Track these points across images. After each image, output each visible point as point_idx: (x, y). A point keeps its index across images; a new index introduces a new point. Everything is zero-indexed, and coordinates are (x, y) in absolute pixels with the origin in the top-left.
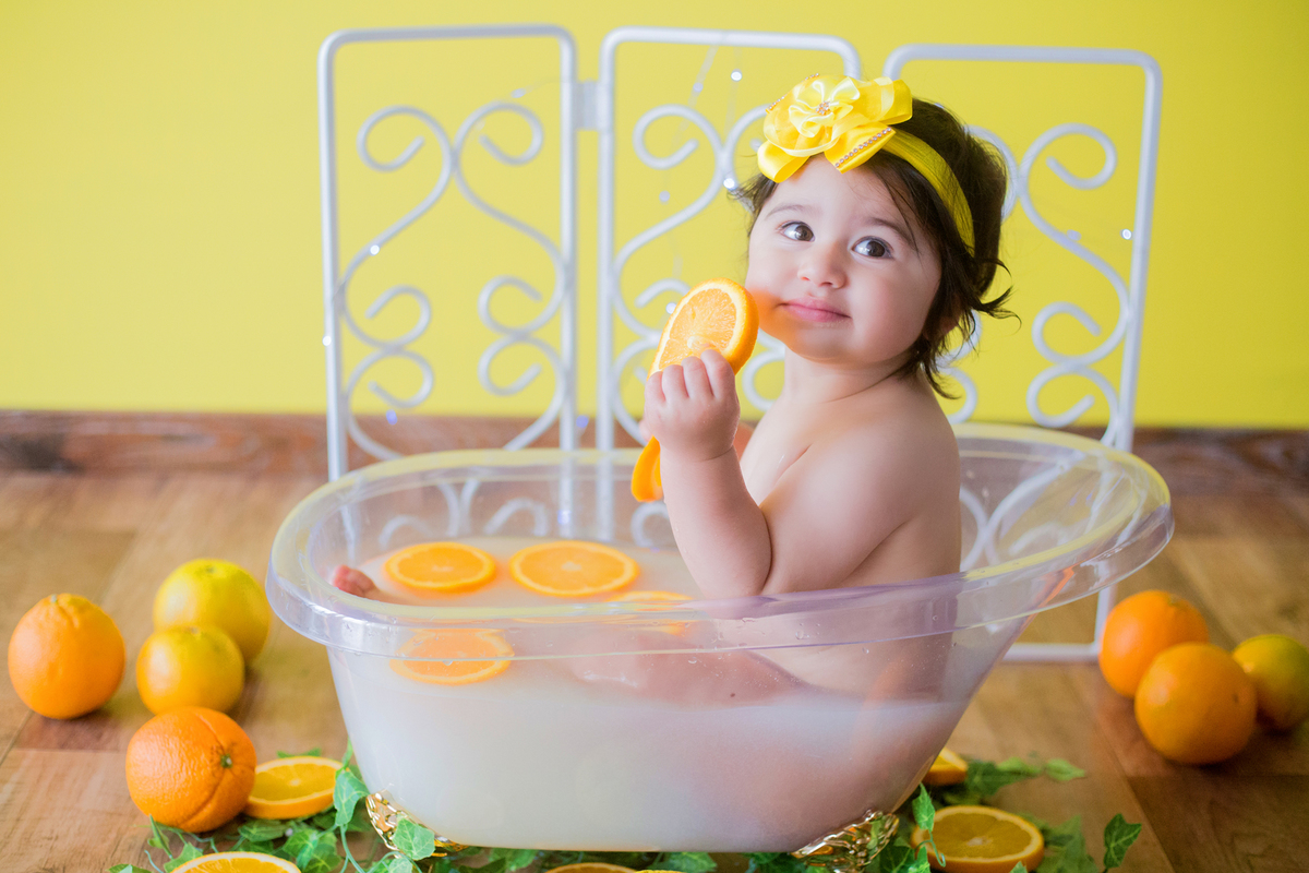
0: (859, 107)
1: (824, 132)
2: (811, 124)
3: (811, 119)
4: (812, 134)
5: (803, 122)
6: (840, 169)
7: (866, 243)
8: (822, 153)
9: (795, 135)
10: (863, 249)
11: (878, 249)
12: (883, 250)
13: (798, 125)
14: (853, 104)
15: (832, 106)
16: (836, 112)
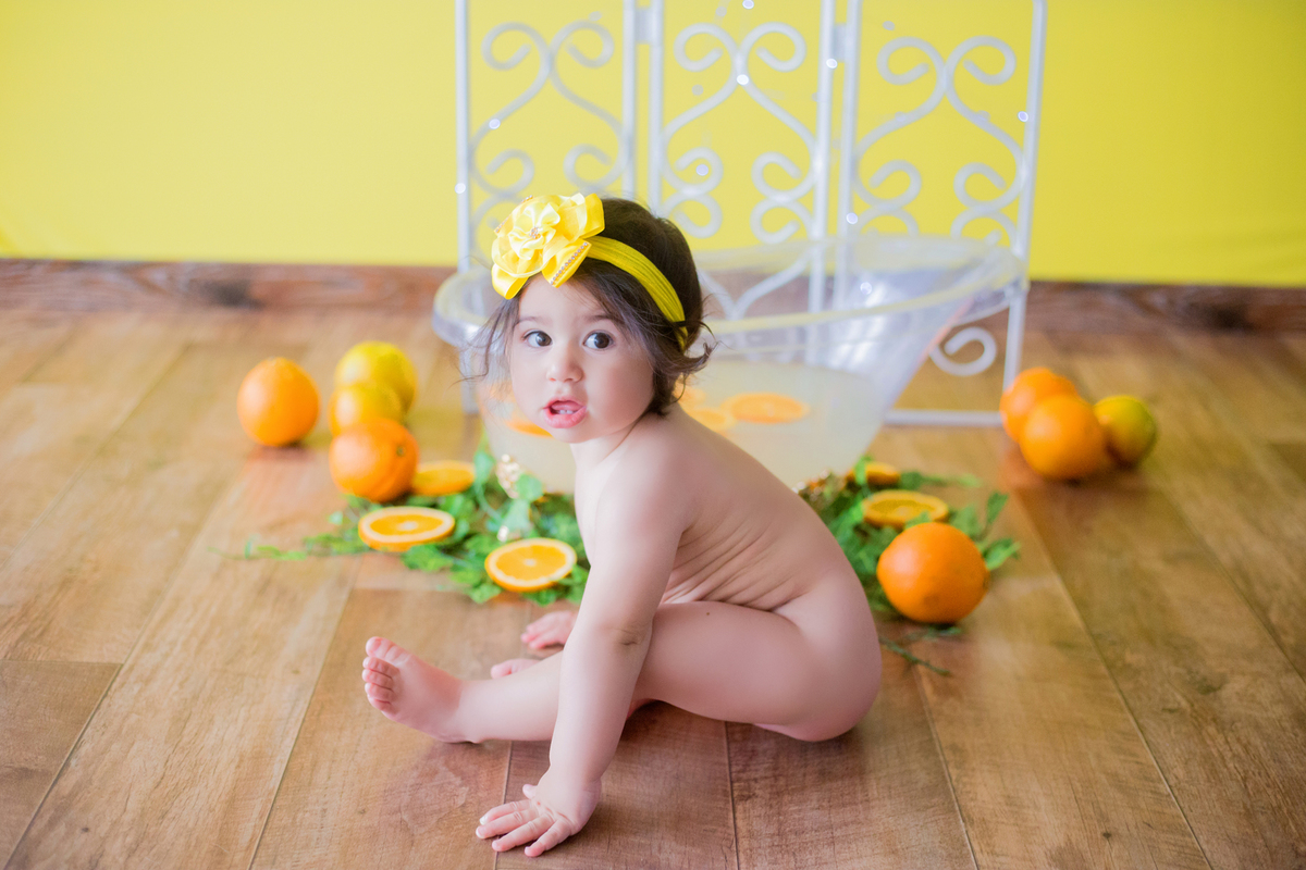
0: (561, 231)
1: (537, 255)
2: (526, 250)
3: (526, 246)
4: (528, 256)
5: (522, 247)
6: (554, 286)
7: (594, 336)
8: (540, 273)
9: (516, 259)
10: (592, 340)
11: (604, 341)
12: (608, 341)
13: (516, 248)
14: (555, 227)
15: (540, 231)
16: (545, 234)
